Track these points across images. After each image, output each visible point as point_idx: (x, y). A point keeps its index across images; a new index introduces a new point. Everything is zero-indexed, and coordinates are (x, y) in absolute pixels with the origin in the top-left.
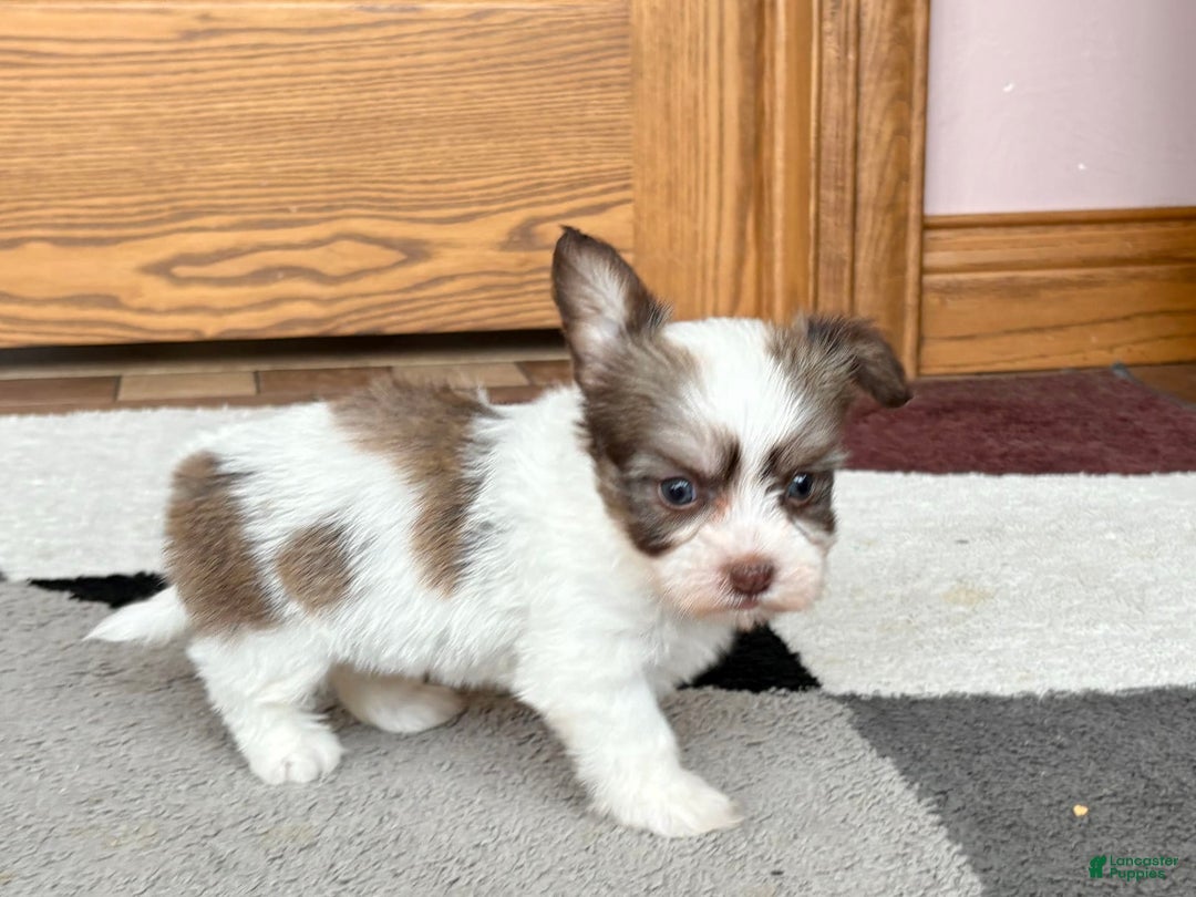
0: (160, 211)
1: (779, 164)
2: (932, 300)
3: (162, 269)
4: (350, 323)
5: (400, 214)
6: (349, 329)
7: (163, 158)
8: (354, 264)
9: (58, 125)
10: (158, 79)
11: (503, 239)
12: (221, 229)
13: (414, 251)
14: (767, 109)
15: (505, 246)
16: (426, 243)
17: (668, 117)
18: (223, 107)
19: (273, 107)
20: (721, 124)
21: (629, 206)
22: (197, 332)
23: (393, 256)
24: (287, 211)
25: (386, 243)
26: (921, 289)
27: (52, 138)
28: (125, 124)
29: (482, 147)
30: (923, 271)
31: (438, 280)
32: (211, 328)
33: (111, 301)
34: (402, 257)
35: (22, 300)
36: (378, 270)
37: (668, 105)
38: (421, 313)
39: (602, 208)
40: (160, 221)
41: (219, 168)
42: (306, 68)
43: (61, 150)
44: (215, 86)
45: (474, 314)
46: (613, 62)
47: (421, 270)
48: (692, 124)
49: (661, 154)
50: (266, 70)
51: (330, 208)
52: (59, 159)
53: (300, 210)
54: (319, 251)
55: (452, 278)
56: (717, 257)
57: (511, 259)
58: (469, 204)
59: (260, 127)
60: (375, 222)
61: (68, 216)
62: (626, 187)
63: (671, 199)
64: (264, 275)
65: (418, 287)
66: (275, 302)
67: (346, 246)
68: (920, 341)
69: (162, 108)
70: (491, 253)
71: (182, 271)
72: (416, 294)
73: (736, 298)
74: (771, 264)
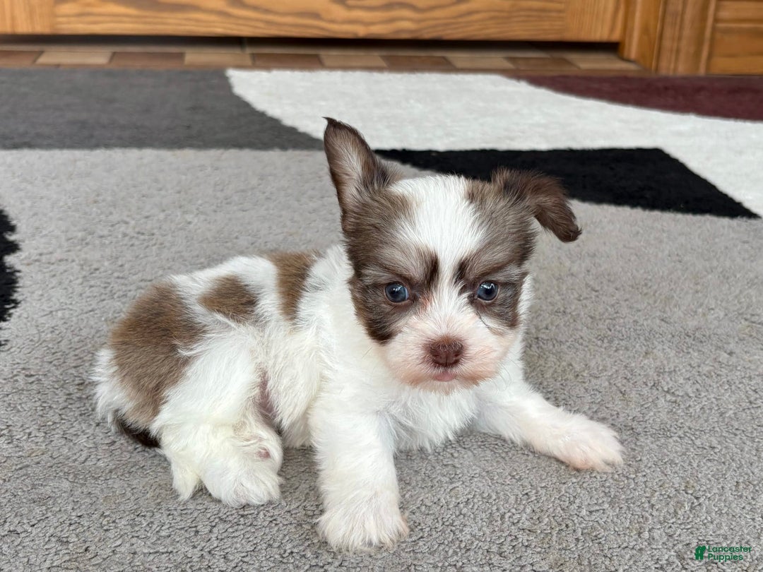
2: (718, 36)
4: (427, 33)
6: (427, 35)
8: (433, 3)
22: (356, 34)
26: (714, 29)
30: (716, 20)
31: (470, 13)
32: (361, 31)
33: (316, 15)
35: (276, 13)
36: (443, 6)
45: (487, 31)
47: (463, 7)
55: (477, 12)
57: (508, 4)
65: (461, 16)
66: (392, 20)
68: (710, 56)
71: (351, 2)
72: (460, 20)
73: (612, 29)
74: (634, 13)
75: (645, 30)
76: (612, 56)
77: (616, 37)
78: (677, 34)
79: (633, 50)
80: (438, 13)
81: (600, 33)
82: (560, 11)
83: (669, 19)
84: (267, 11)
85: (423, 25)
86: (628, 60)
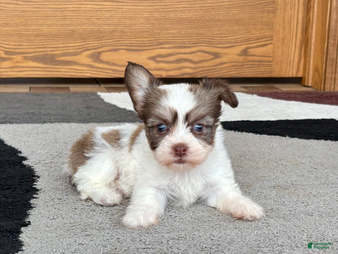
0: (154, 43)
1: (314, 34)
3: (153, 58)
4: (199, 74)
5: (214, 45)
7: (155, 28)
8: (201, 59)
9: (130, 18)
10: (156, 7)
11: (239, 53)
12: (169, 48)
13: (216, 56)
14: (311, 19)
15: (240, 55)
16: (220, 53)
17: (284, 21)
18: (172, 15)
19: (184, 15)
20: (297, 24)
21: (272, 45)
22: (161, 75)
23: (212, 57)
24: (186, 44)
25: (209, 53)
27: (128, 22)
28: (147, 19)
29: (236, 28)
31: (222, 64)
32: (164, 74)
34: (213, 57)
35: (118, 65)
36: (207, 60)
37: (284, 18)
38: (217, 73)
39: (265, 45)
40: (154, 45)
41: (170, 32)
42: (193, 6)
43: (130, 25)
44: (170, 10)
45: (231, 73)
46: (271, 6)
47: (218, 61)
48: (290, 23)
49: (281, 31)
50: (183, 6)
51: (196, 43)
52: (130, 28)
53: (189, 44)
54: (193, 55)
55: (225, 63)
56: (294, 59)
57: (241, 59)
58: (231, 43)
59: (180, 21)
60: (207, 47)
61: (131, 43)
62: (272, 40)
63: (283, 43)
64: (179, 61)
65: (217, 65)
66: (180, 68)
67: (199, 53)
69: (156, 15)
70: (236, 57)
71: (158, 59)
72: (216, 67)
73: (298, 71)
74: (310, 61)
75: (316, 70)
76: (298, 85)
77: (300, 75)
78: (334, 71)
79: (310, 81)
80: (204, 64)
81: (292, 73)
82: (270, 62)
83: (329, 62)
84: (114, 64)
85: (197, 70)
86: (308, 87)
